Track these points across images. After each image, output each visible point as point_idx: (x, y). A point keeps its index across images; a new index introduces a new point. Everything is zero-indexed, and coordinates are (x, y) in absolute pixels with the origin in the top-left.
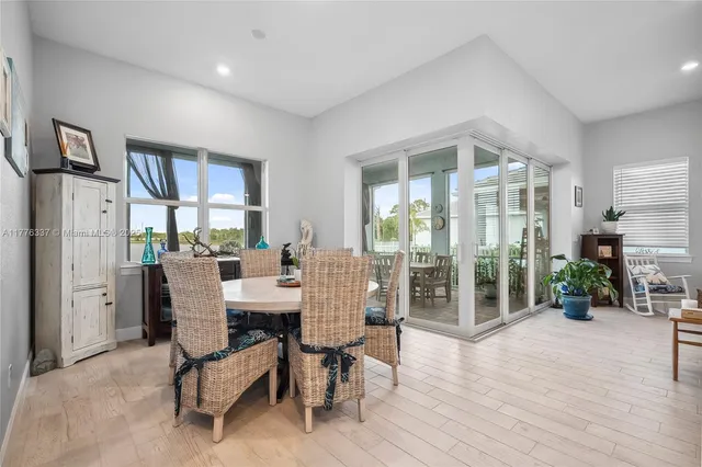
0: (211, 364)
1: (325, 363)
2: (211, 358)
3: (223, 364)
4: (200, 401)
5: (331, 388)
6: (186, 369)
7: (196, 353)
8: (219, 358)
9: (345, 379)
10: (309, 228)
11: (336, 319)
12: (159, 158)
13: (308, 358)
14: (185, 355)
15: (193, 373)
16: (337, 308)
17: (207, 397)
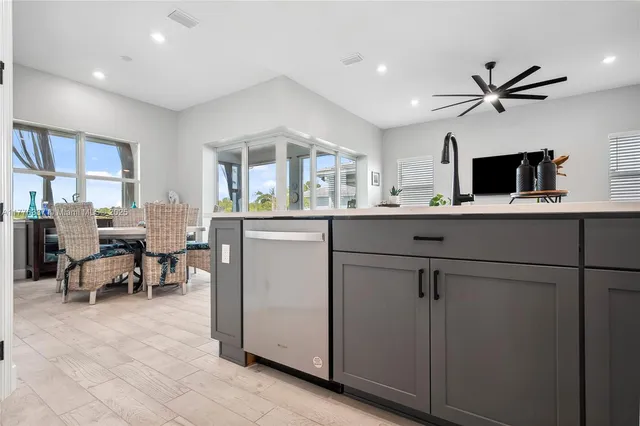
0: (88, 263)
1: (160, 262)
2: (89, 259)
3: (96, 261)
4: (81, 284)
5: (164, 275)
6: (72, 267)
7: (78, 257)
8: (94, 259)
9: (173, 271)
10: (177, 197)
11: (167, 238)
12: (35, 135)
13: (150, 259)
14: (71, 260)
15: (77, 269)
16: (168, 232)
17: (85, 281)
